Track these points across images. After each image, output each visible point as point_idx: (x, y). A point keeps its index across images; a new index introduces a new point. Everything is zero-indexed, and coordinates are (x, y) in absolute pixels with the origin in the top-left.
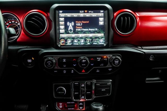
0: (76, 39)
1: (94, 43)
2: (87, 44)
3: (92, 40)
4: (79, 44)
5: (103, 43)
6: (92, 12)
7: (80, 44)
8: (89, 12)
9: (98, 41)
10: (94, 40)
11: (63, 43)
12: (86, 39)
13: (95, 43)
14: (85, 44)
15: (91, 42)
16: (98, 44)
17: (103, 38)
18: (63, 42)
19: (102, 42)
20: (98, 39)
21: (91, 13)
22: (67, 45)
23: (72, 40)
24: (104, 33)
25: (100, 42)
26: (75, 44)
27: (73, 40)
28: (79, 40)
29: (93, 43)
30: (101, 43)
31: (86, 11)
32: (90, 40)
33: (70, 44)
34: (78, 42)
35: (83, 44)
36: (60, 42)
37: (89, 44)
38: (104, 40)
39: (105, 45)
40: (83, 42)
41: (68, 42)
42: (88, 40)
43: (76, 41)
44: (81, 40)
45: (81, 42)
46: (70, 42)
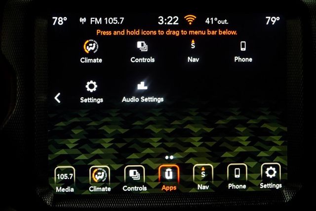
0: (138, 161)
1: (230, 185)
2: (193, 190)
3: (220, 170)
4: (148, 187)
5: (279, 186)
6: (219, 22)
7: (160, 186)
8: (207, 21)
9: (255, 176)
10: (232, 168)
12: (191, 161)
13: (237, 181)
14: (184, 190)
15: (216, 178)
16: (251, 189)
17: (278, 158)
18: (64, 176)
19: (275, 180)
20: (253, 164)
21: (215, 26)
22: (86, 193)
23: (116, 167)
24: (285, 129)
25: (266, 180)
26: (130, 189)
27: (122, 169)
28: (153, 166)
29: (227, 182)
30: (270, 185)
31: (190, 18)
33: (103, 189)
34: (148, 176)
35: (175, 188)
36: (49, 179)
37: (207, 188)
38: (286, 168)
39: (288, 197)
40: (170, 180)
41: (92, 179)
42: (201, 168)
43: (135, 173)
44: (161, 170)
45: (161, 177)
46: (105, 179)
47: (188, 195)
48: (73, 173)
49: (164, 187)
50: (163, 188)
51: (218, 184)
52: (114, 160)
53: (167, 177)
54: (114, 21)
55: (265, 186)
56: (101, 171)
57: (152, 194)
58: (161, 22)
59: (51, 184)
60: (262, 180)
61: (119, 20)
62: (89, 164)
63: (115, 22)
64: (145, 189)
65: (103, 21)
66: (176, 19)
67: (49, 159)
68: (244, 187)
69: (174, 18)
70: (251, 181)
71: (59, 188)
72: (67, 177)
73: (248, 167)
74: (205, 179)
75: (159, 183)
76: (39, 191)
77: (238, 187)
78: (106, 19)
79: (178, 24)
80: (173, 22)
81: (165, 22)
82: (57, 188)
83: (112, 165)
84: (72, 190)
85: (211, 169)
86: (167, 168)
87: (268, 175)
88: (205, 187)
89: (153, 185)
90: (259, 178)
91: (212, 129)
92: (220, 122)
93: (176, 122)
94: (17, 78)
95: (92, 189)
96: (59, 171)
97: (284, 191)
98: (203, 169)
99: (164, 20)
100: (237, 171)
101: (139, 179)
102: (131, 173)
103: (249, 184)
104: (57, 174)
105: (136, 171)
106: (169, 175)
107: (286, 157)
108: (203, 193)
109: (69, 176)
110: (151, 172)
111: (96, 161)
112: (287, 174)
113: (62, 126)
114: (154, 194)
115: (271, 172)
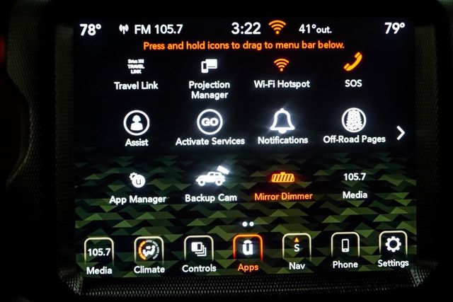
0: (204, 230)
1: (336, 263)
2: (282, 271)
3: (321, 241)
4: (219, 267)
5: (404, 264)
6: (319, 30)
7: (235, 265)
8: (302, 29)
9: (371, 250)
10: (338, 238)
11: (99, 262)
12: (279, 229)
13: (345, 258)
14: (270, 270)
15: (315, 253)
16: (364, 268)
17: (403, 224)
18: (98, 252)
19: (399, 256)
20: (368, 233)
21: (313, 37)
22: (128, 275)
23: (173, 238)
24: (413, 182)
26: (192, 269)
27: (181, 240)
28: (225, 236)
29: (330, 259)
30: (393, 263)
31: (278, 25)
32: (304, 241)
33: (155, 270)
34: (218, 251)
35: (257, 268)
36: (77, 257)
37: (303, 268)
38: (415, 239)
39: (418, 279)
40: (250, 257)
41: (138, 255)
42: (294, 239)
43: (199, 247)
44: (236, 242)
45: (236, 252)
46: (157, 255)
47: (275, 278)
48: (110, 247)
49: (241, 267)
50: (239, 268)
51: (317, 261)
52: (168, 228)
53: (245, 252)
54: (168, 30)
55: (385, 264)
56: (151, 244)
57: (224, 276)
58: (236, 31)
59: (79, 264)
60: (380, 256)
61: (176, 29)
62: (134, 234)
63: (170, 30)
64: (214, 269)
65: (153, 30)
66: (257, 26)
67: (77, 227)
68: (356, 265)
69: (254, 25)
70: (364, 257)
71: (91, 269)
72: (102, 252)
73: (361, 236)
74: (299, 255)
75: (234, 260)
76: (63, 273)
77: (346, 265)
78: (157, 26)
79: (259, 33)
80: (252, 30)
81: (241, 30)
82: (88, 269)
83: (167, 236)
84: (110, 271)
85: (308, 240)
86: (245, 239)
87: (389, 248)
88: (299, 267)
89: (226, 264)
90: (377, 253)
91: (310, 183)
92: (320, 173)
93: (257, 174)
94: (31, 112)
95: (138, 270)
96: (91, 245)
97: (412, 271)
98: (297, 240)
99: (240, 28)
100: (345, 242)
101: (205, 255)
102: (194, 246)
103: (361, 261)
104: (87, 249)
105: (201, 243)
106: (248, 250)
107: (415, 222)
108: (297, 274)
109: (105, 252)
110: (222, 245)
111: (143, 230)
112: (415, 246)
113: (94, 180)
114: (227, 276)
115: (393, 244)
